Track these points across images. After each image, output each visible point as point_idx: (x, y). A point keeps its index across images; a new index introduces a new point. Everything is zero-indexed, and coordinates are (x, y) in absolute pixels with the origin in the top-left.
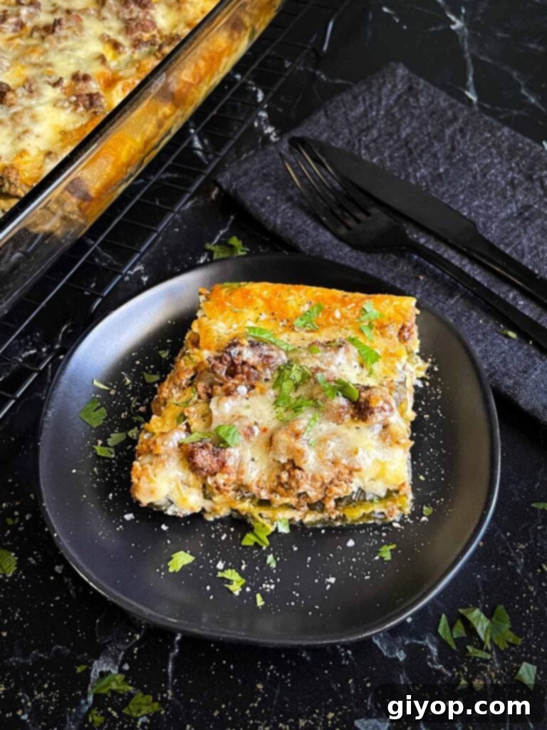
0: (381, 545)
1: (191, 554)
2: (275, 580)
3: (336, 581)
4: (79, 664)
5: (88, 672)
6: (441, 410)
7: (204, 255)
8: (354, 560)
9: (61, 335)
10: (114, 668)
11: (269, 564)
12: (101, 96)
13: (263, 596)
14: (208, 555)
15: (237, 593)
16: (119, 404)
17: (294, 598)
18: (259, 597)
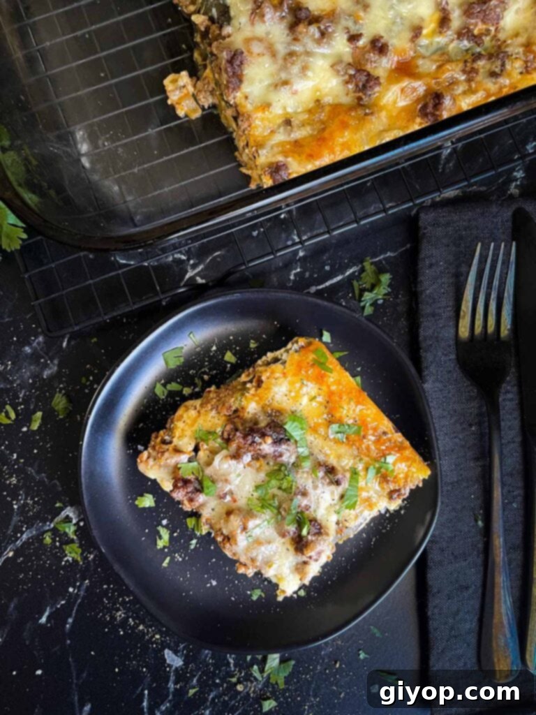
0: (258, 587)
1: (156, 502)
2: (185, 556)
3: (216, 586)
4: (60, 502)
5: (61, 509)
6: (376, 539)
7: (357, 266)
8: (236, 582)
9: (210, 258)
10: (76, 518)
11: (191, 544)
12: (379, 84)
13: (170, 561)
14: (164, 510)
15: (159, 547)
16: (196, 361)
17: (184, 577)
18: (167, 560)
